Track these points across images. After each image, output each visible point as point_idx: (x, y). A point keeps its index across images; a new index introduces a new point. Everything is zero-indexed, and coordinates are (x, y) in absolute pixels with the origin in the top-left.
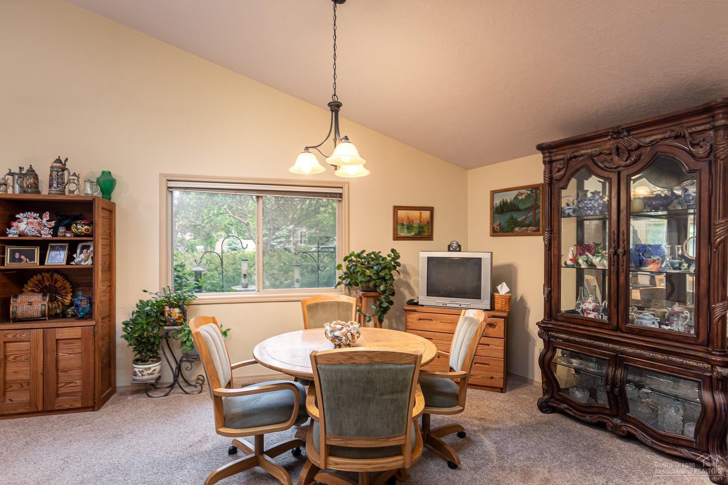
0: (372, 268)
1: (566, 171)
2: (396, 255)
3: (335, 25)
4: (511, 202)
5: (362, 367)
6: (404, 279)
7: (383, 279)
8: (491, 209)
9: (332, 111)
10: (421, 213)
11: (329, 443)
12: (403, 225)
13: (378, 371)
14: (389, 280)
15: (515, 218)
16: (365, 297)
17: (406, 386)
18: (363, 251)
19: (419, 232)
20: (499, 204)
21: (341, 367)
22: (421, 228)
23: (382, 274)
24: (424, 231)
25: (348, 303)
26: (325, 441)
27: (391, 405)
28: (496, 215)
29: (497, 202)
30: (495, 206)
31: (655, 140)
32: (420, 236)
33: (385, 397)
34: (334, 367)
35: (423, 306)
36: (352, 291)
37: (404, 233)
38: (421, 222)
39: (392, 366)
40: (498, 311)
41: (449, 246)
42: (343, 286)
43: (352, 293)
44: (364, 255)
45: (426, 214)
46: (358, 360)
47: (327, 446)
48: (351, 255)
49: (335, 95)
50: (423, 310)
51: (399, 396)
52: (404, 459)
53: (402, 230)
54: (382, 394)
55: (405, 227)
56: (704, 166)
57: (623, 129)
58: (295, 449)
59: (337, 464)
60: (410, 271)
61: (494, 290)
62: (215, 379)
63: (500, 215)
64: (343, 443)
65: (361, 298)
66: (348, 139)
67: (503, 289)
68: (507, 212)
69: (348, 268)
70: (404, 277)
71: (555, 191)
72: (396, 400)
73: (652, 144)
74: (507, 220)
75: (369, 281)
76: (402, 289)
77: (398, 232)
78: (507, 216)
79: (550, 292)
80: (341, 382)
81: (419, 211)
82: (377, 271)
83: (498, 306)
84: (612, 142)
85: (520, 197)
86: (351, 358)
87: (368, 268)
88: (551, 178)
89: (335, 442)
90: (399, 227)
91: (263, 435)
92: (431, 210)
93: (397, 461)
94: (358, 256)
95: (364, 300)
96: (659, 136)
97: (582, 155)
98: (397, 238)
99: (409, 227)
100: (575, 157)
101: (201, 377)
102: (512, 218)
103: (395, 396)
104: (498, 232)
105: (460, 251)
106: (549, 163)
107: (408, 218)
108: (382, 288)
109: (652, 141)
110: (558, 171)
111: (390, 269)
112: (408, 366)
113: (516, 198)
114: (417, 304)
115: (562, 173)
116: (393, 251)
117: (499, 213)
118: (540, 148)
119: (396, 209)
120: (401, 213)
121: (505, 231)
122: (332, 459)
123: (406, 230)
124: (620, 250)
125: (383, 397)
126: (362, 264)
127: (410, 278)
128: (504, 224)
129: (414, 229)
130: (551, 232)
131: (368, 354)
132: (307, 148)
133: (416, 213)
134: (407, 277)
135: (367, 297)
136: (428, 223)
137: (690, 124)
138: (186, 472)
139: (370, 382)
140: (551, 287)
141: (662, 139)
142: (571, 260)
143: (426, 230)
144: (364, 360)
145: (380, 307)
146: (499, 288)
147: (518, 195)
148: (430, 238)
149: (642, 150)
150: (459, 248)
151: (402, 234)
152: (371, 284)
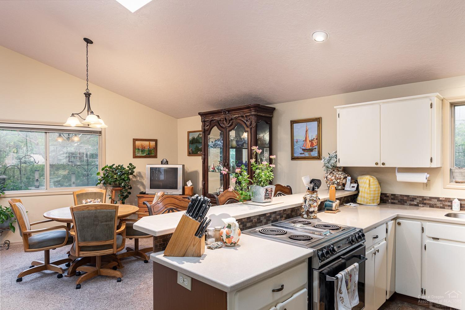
0: (117, 174)
1: (210, 126)
2: (132, 167)
3: (87, 55)
4: (196, 138)
5: (92, 211)
6: (140, 180)
7: (123, 179)
8: (188, 141)
9: (86, 97)
10: (149, 143)
11: (79, 245)
12: (139, 149)
13: (99, 212)
14: (127, 180)
15: (198, 146)
16: (114, 190)
17: (113, 219)
18: (114, 165)
19: (149, 153)
20: (191, 139)
21: (83, 211)
22: (150, 151)
23: (123, 177)
24: (152, 153)
25: (101, 193)
26: (78, 245)
27: (106, 227)
28: (190, 145)
29: (191, 138)
30: (190, 140)
31: (236, 117)
32: (149, 156)
33: (103, 223)
34: (80, 212)
35: (148, 194)
36: (107, 188)
37: (140, 154)
38: (149, 148)
39: (105, 210)
40: (186, 195)
41: (162, 162)
42: (101, 185)
43: (107, 189)
44: (114, 167)
45: (153, 143)
46: (90, 208)
47: (79, 247)
48: (105, 167)
49: (87, 89)
50: (147, 196)
51: (109, 223)
52: (114, 250)
53: (138, 152)
54: (102, 222)
55: (140, 150)
56: (249, 130)
57: (226, 110)
58: (67, 263)
59: (83, 254)
60: (143, 176)
61: (185, 184)
62: (24, 226)
63: (192, 145)
64: (86, 244)
65: (112, 191)
66: (93, 113)
67: (189, 184)
68: (195, 143)
69: (104, 174)
70: (140, 179)
71: (206, 135)
72: (108, 224)
73: (236, 118)
74: (195, 147)
75: (116, 181)
76: (138, 186)
77: (136, 153)
78: (195, 145)
79: (204, 184)
80: (84, 218)
81: (148, 142)
82: (120, 175)
83: (186, 192)
84: (224, 115)
85: (200, 136)
86: (88, 208)
87: (115, 174)
88: (204, 129)
89: (82, 244)
90: (136, 151)
91: (49, 250)
92: (156, 141)
93: (110, 250)
94: (111, 167)
95: (114, 191)
96: (237, 116)
97: (214, 120)
98: (135, 157)
99: (143, 151)
100: (212, 120)
101: (8, 242)
102: (197, 147)
103: (107, 223)
104: (191, 154)
105: (167, 164)
106: (204, 122)
107: (142, 145)
108: (123, 184)
109: (235, 117)
110: (207, 126)
111: (128, 174)
112: (112, 210)
113: (198, 136)
114: (145, 193)
115: (208, 127)
116: (130, 164)
117: (191, 144)
118: (200, 114)
119: (135, 140)
120: (137, 143)
121: (194, 153)
122: (81, 252)
123: (140, 153)
124: (226, 164)
125: (102, 223)
126: (112, 172)
127: (144, 180)
128: (194, 150)
129: (146, 152)
130: (205, 155)
131: (95, 206)
132: (73, 115)
133: (147, 143)
134: (142, 179)
135: (115, 190)
136: (154, 148)
137: (245, 112)
138: (5, 277)
139: (96, 217)
140: (205, 182)
141: (238, 117)
142: (212, 168)
143: (153, 152)
144: (93, 208)
145: (122, 195)
146: (187, 183)
147: (199, 135)
148: (155, 156)
149: (233, 121)
150: (167, 163)
151: (138, 155)
152: (117, 182)
